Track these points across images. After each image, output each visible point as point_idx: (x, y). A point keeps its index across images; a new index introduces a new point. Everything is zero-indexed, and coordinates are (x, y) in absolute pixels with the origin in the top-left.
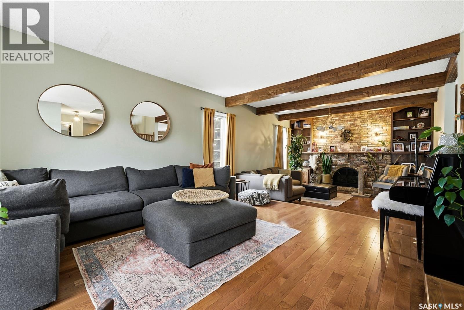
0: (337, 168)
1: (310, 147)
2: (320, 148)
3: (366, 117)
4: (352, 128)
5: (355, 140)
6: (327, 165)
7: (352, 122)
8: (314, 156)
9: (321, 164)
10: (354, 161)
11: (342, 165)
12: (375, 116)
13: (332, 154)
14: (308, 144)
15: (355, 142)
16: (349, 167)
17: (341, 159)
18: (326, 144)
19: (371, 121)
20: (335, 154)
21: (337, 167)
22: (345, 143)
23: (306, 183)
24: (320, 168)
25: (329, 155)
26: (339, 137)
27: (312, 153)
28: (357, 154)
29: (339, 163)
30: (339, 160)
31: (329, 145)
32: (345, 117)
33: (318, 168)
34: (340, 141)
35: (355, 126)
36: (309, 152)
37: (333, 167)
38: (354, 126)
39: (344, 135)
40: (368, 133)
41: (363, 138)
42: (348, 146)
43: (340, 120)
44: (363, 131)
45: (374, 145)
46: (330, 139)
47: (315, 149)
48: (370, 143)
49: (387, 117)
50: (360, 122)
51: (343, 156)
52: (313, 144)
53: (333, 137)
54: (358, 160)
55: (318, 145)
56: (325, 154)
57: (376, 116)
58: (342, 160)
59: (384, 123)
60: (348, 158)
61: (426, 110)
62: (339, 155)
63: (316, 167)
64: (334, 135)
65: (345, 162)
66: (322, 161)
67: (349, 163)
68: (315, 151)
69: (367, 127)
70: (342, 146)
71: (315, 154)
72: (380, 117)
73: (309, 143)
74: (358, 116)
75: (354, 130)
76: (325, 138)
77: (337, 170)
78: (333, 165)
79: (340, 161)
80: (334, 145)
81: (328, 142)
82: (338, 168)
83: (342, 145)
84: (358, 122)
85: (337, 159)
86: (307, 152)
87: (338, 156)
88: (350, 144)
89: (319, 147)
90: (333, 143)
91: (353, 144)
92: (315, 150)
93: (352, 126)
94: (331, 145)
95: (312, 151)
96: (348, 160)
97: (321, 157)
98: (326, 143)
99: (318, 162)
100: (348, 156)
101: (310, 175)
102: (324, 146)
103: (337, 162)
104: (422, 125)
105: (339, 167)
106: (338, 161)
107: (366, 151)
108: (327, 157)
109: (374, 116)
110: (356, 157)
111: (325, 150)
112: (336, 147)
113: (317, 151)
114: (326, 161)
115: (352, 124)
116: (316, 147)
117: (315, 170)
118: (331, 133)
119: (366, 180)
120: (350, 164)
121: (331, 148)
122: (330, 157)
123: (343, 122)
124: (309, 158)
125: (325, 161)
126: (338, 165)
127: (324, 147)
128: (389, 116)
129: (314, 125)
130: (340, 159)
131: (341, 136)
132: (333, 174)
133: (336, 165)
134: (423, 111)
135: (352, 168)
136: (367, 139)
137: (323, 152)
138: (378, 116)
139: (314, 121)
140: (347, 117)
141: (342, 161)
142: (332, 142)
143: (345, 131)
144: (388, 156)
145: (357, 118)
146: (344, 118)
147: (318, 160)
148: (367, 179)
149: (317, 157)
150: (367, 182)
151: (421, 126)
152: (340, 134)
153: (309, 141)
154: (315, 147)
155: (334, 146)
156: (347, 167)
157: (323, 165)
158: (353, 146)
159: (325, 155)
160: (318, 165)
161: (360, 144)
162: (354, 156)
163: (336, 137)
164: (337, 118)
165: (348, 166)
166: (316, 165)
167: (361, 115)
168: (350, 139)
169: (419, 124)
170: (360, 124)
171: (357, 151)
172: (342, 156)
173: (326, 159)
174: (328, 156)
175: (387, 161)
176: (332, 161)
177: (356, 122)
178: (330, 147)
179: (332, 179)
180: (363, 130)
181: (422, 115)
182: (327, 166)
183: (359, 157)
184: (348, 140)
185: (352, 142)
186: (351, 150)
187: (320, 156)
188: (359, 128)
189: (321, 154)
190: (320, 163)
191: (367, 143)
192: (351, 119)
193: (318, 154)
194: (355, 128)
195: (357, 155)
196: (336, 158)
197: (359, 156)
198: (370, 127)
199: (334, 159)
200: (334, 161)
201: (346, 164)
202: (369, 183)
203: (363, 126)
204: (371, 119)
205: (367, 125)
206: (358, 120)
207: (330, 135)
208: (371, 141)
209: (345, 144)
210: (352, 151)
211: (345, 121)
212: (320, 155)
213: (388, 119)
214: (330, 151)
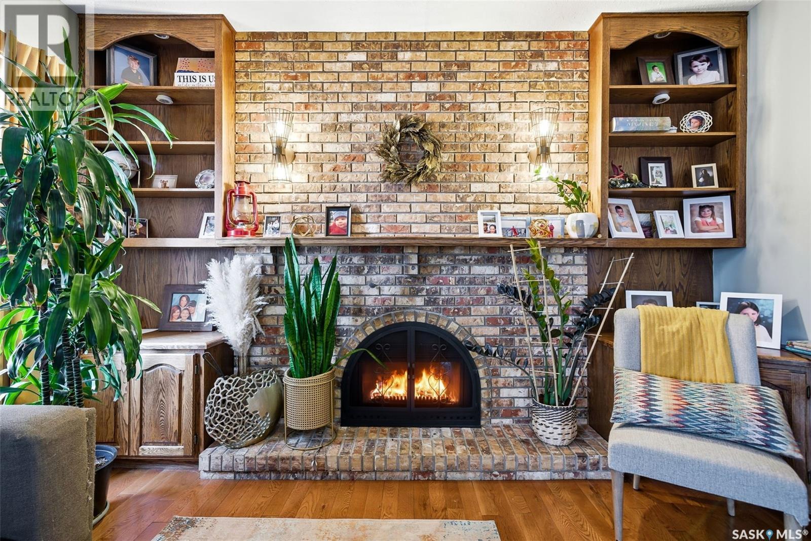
0: (364, 325)
1: (212, 210)
2: (275, 217)
3: (492, 67)
4: (433, 114)
5: (445, 180)
6: (314, 316)
7: (434, 87)
8: (237, 259)
9: (281, 310)
10: (444, 287)
11: (387, 310)
12: (530, 66)
13: (338, 247)
14: (202, 188)
15: (447, 190)
16: (422, 320)
17: (382, 278)
18: (303, 197)
19: (513, 87)
20: (353, 249)
21: (360, 321)
22: (400, 190)
23: (179, 441)
24: (276, 330)
25: (320, 259)
26: (373, 157)
27: (229, 241)
28: (457, 251)
29: (370, 301)
30: (373, 286)
31: (322, 198)
32: (401, 56)
33: (259, 334)
34: (375, 177)
35: (447, 106)
36: (210, 237)
37: (344, 321)
38: (442, 106)
39: (398, 146)
40: (503, 145)
41: (480, 168)
42: (416, 208)
43: (377, 66)
44: (478, 136)
45: (525, 208)
46: (327, 167)
47: (245, 222)
48: (510, 198)
49: (576, 78)
50: (465, 87)
51: (392, 261)
52: (229, 192)
53: (340, 158)
54: (460, 281)
55: (260, 198)
56: (300, 249)
57: (534, 67)
58: (386, 283)
59: (562, 105)
60: (415, 272)
61: (707, 61)
62: (370, 254)
63: (249, 328)
64: (347, 148)
65: (403, 295)
66: (283, 291)
67: (419, 301)
68: (242, 233)
69: (499, 118)
70: (385, 208)
71: (247, 248)
72: (548, 74)
73: (210, 182)
74: (461, 58)
75: (443, 125)
76: (301, 158)
77: (361, 337)
78: (343, 315)
79: (375, 291)
80: (345, 199)
81: (319, 185)
82: (370, 330)
83: (388, 200)
84: (459, 86)
85: (361, 280)
86: (196, 236)
87: (366, 262)
88: (422, 197)
89: (269, 208)
90: (344, 191)
91: (440, 197)
92: (244, 228)
93: (434, 106)
94: (332, 199)
95: (225, 234)
96: (413, 284)
97: (276, 269)
98: (309, 187)
99: (260, 301)
100: (419, 261)
101: (209, 385)
102: (297, 208)
103: (360, 294)
104: (701, 120)
105: (373, 324)
106: (366, 290)
107: (500, 235)
108: (311, 266)
109: (524, 65)
110: (454, 268)
111: (299, 229)
112: (356, 211)
113: (255, 232)
114: (307, 291)
115: (434, 94)
116: (247, 208)
117: (242, 346)
118: (331, 136)
119: (494, 380)
120: (427, 303)
121: (334, 214)
122: (325, 267)
123: (389, 81)
124: (207, 276)
125: (298, 293)
126: (368, 313)
127: (293, 212)
128: (582, 72)
129: (242, 84)
130: (375, 278)
131: (384, 152)
132: (344, 363)
133: (358, 311)
134: (696, 63)
135: (435, 327)
136: (494, 176)
137: (287, 240)
138: (541, 66)
139: (239, 56)
140: (408, 56)
141: (386, 290)
142: (339, 185)
143: (404, 123)
144: (579, 259)
145: (455, 68)
146: (394, 58)
147: (261, 286)
148: (499, 376)
149: (257, 270)
150: (499, 389)
151: (700, 126)
152: (380, 139)
153: (207, 173)
154: (243, 208)
155: (346, 208)
156: (412, 319)
157: (287, 319)
158: (436, 208)
159: (301, 259)
160: (260, 316)
161: (469, 200)
162: (444, 261)
163: (356, 156)
164: (362, 57)
165: (416, 315)
166: (248, 319)
167: (471, 56)
168: (425, 167)
169: (690, 116)
170: (469, 98)
171: (458, 236)
172: (385, 261)
173: (308, 280)
174: (316, 264)
175: (576, 281)
176: (338, 286)
177: (450, 87)
178: (329, 209)
179: (338, 393)
180: (479, 130)
181: (694, 81)
182: (312, 324)
183: (466, 268)
184: (418, 175)
185: (431, 189)
186: (427, 228)
187: (270, 259)
188: (461, 118)
189: (276, 251)
190: (272, 302)
191: (499, 198)
192: (429, 67)
193: (260, 247)
194: (446, 115)
195: (455, 255)
196: (358, 271)
197: (465, 262)
198: (506, 118)
199: (347, 280)
200: (345, 291)
201: (405, 308)
202: (505, 393)
203: (481, 108)
204: (514, 77)
205: (495, 107)
206: (461, 76)
207: (329, 148)
208: (514, 187)
209: (401, 197)
210: (430, 231)
211: (401, 76)
212: (276, 260)
213: (577, 85)
214: (327, 234)
